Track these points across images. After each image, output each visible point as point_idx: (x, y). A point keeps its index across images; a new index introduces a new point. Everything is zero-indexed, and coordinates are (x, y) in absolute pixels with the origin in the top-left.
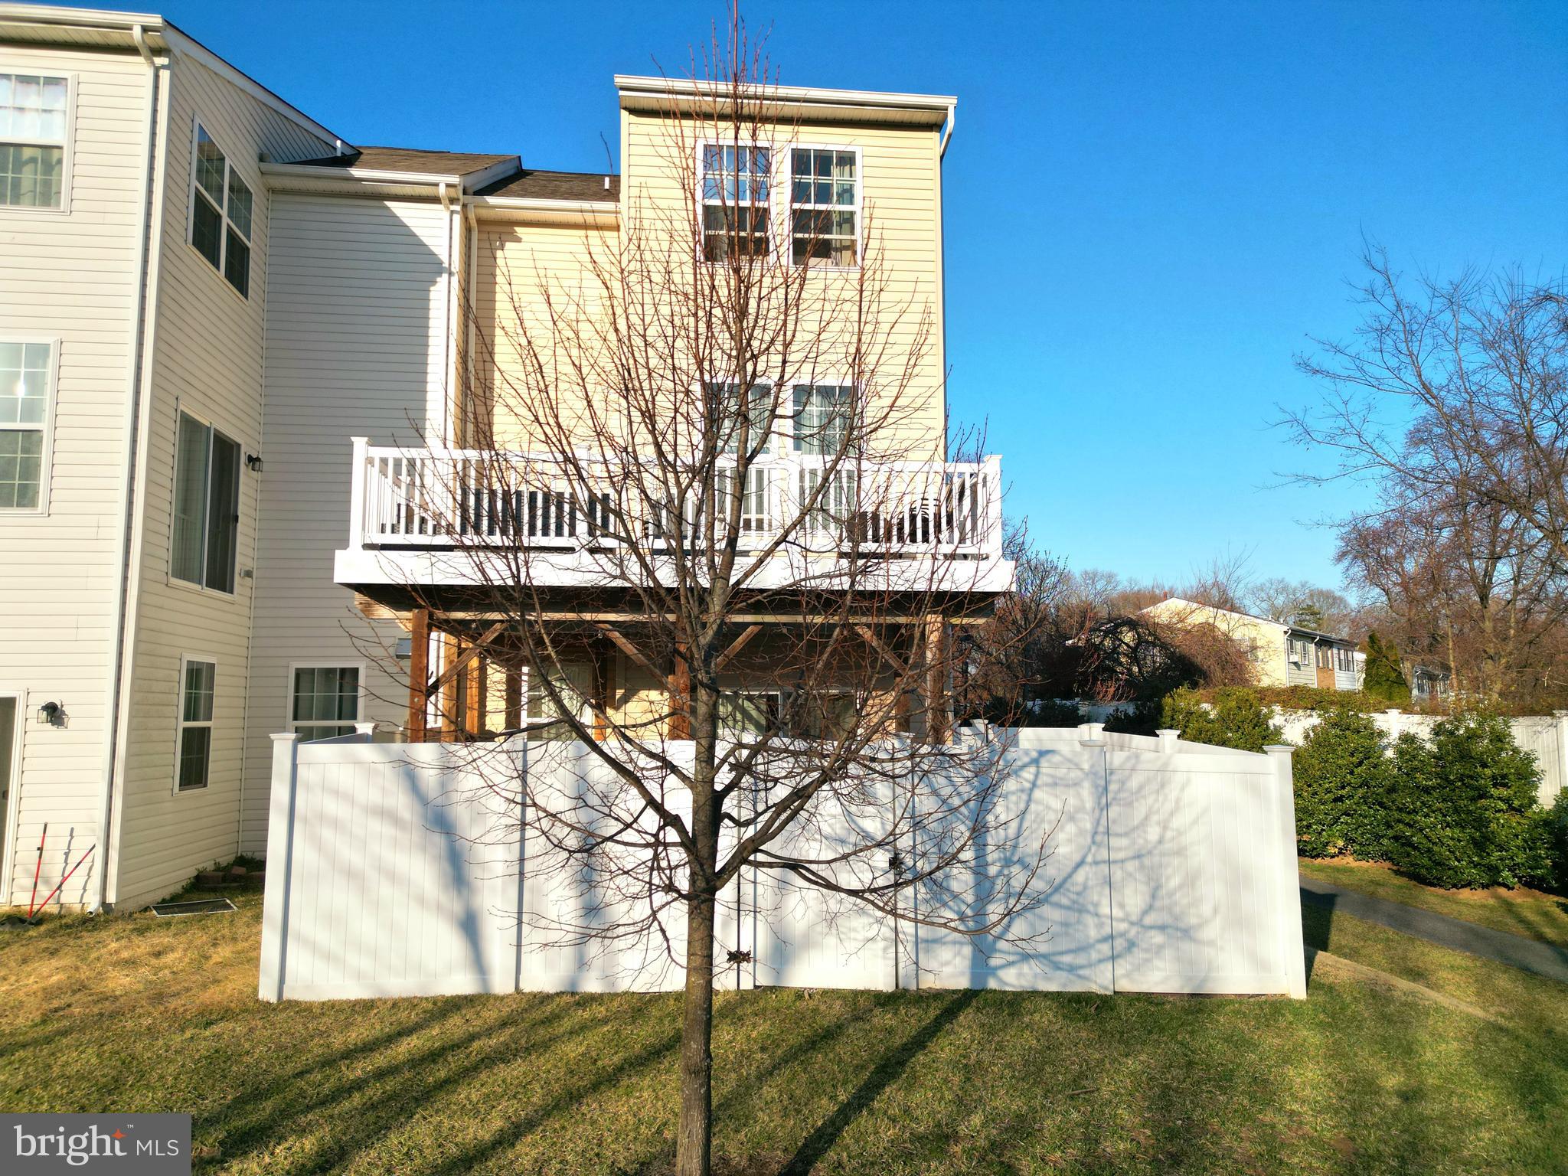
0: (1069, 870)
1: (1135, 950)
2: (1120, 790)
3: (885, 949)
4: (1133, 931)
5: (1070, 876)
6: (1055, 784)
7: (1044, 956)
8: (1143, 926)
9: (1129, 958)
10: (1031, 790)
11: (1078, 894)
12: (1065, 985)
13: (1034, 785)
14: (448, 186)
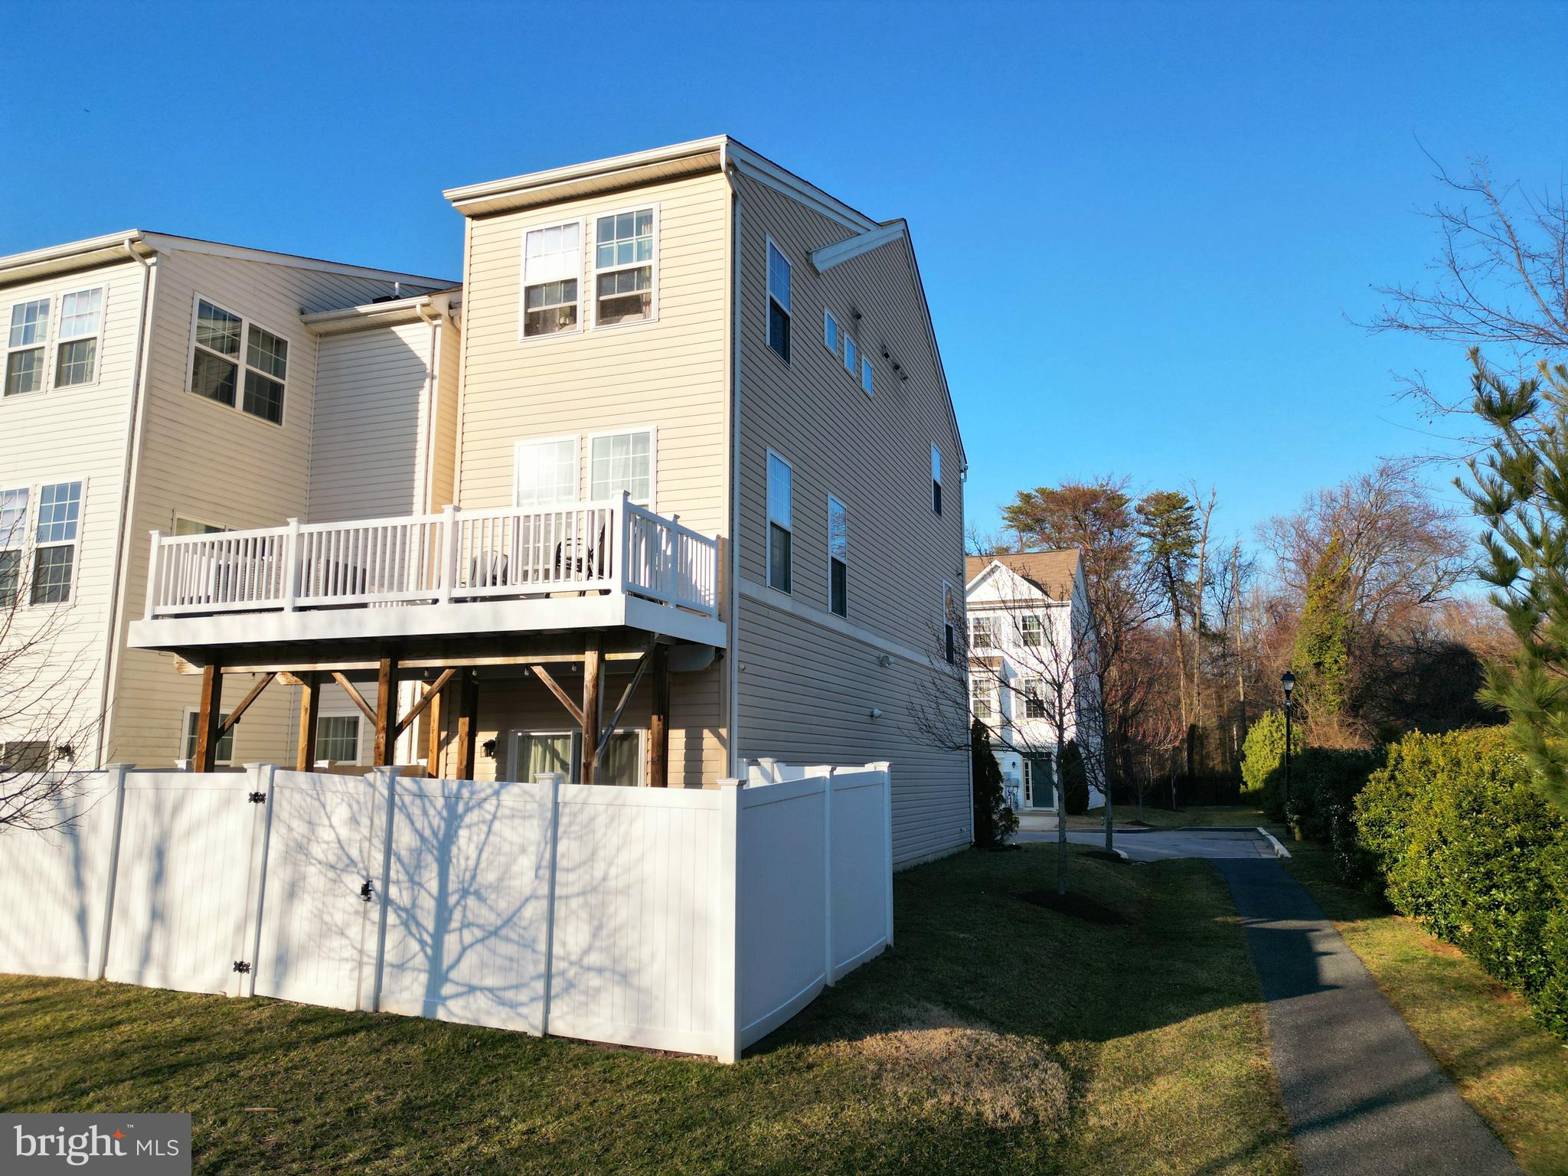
0: (518, 904)
1: (572, 991)
2: (570, 824)
3: (352, 970)
4: (571, 973)
5: (519, 910)
6: (513, 816)
7: (490, 990)
8: (582, 967)
9: (566, 998)
10: (492, 822)
11: (524, 929)
12: (504, 1021)
13: (495, 817)
14: (424, 305)
